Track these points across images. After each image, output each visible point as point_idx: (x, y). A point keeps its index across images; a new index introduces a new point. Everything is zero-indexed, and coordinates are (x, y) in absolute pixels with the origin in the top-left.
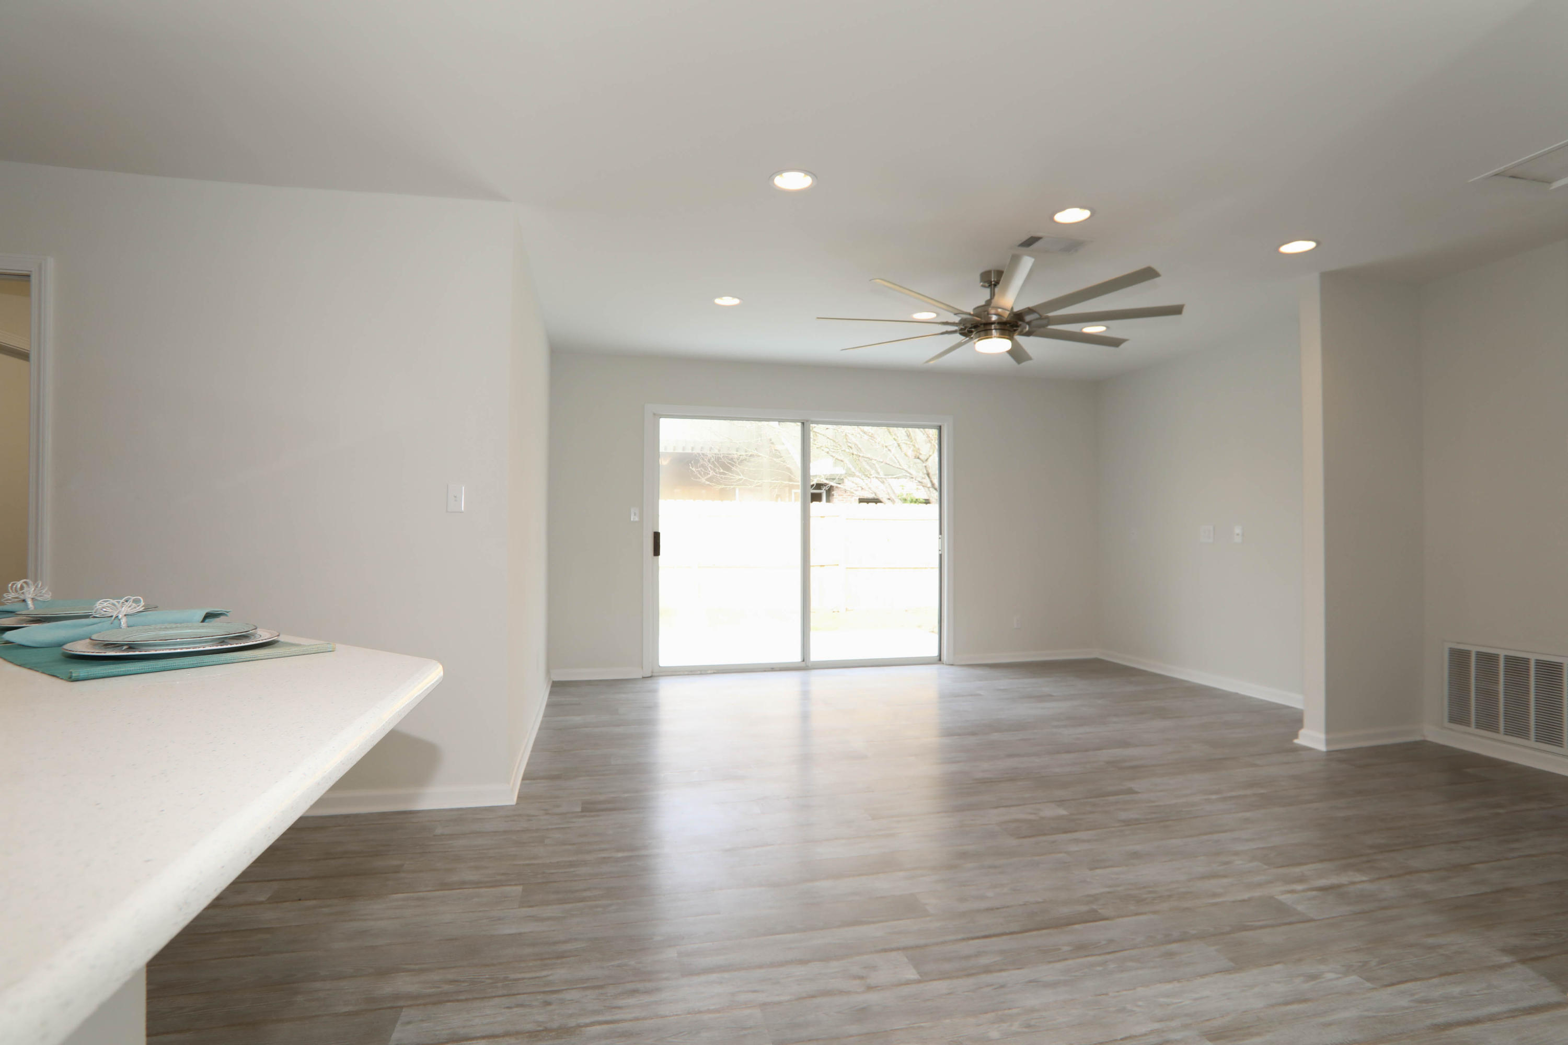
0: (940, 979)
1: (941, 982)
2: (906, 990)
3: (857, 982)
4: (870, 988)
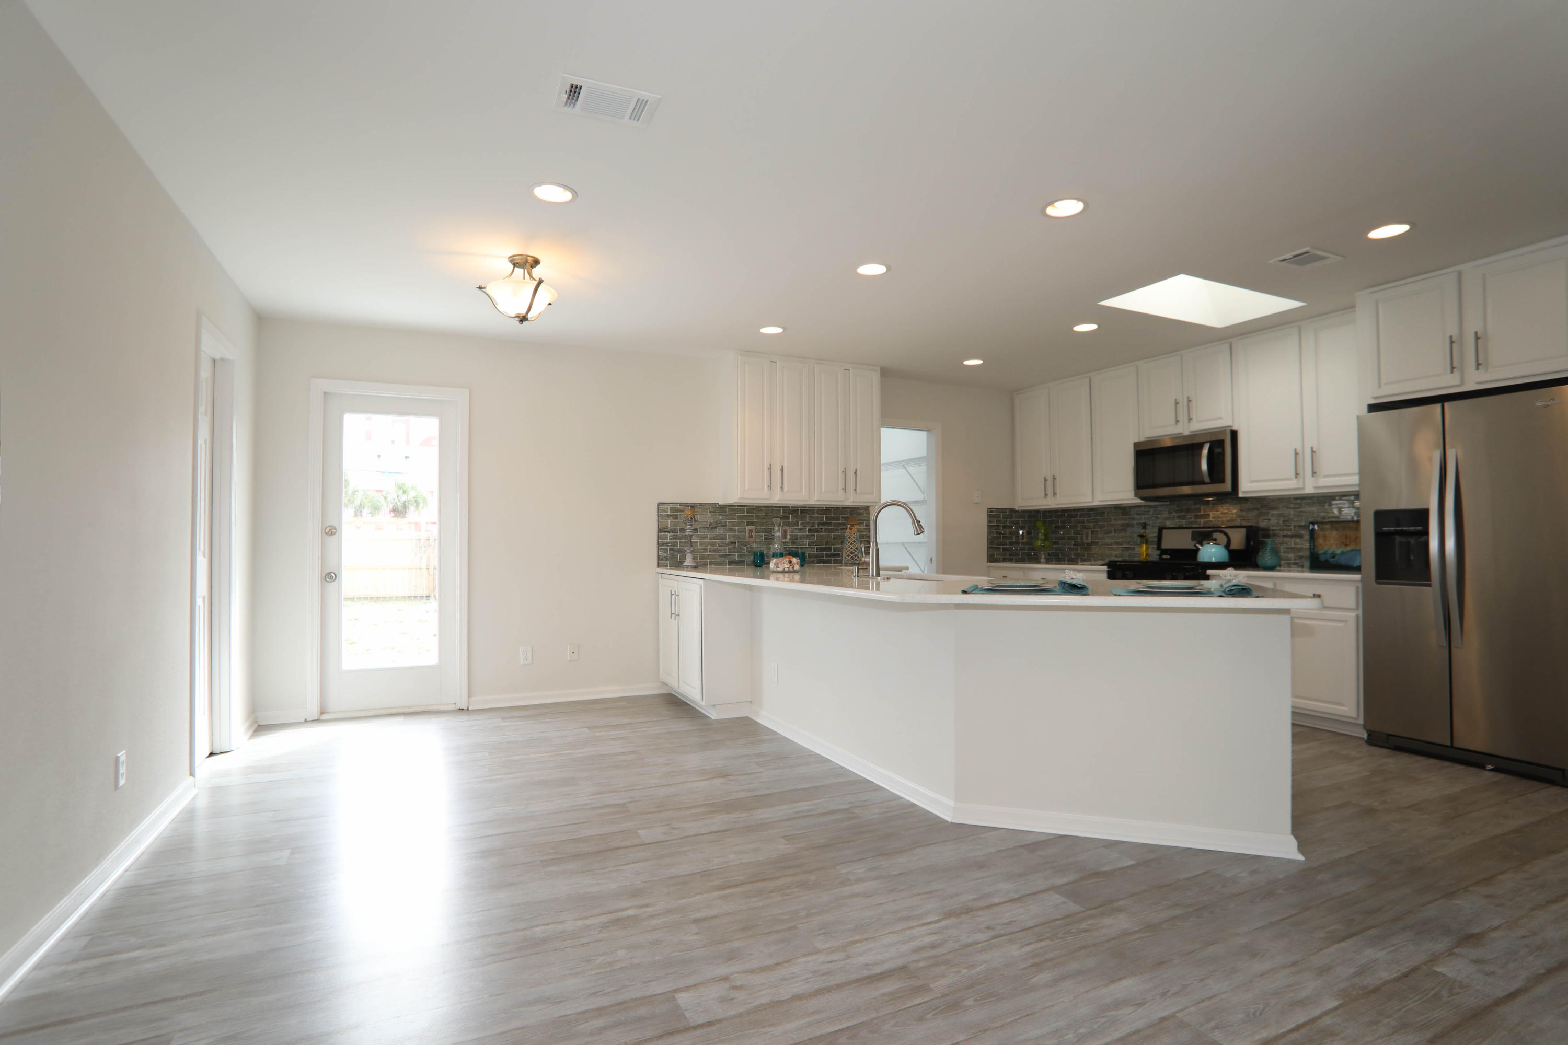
0: (655, 995)
1: (655, 993)
2: (691, 981)
3: (738, 983)
4: (725, 979)
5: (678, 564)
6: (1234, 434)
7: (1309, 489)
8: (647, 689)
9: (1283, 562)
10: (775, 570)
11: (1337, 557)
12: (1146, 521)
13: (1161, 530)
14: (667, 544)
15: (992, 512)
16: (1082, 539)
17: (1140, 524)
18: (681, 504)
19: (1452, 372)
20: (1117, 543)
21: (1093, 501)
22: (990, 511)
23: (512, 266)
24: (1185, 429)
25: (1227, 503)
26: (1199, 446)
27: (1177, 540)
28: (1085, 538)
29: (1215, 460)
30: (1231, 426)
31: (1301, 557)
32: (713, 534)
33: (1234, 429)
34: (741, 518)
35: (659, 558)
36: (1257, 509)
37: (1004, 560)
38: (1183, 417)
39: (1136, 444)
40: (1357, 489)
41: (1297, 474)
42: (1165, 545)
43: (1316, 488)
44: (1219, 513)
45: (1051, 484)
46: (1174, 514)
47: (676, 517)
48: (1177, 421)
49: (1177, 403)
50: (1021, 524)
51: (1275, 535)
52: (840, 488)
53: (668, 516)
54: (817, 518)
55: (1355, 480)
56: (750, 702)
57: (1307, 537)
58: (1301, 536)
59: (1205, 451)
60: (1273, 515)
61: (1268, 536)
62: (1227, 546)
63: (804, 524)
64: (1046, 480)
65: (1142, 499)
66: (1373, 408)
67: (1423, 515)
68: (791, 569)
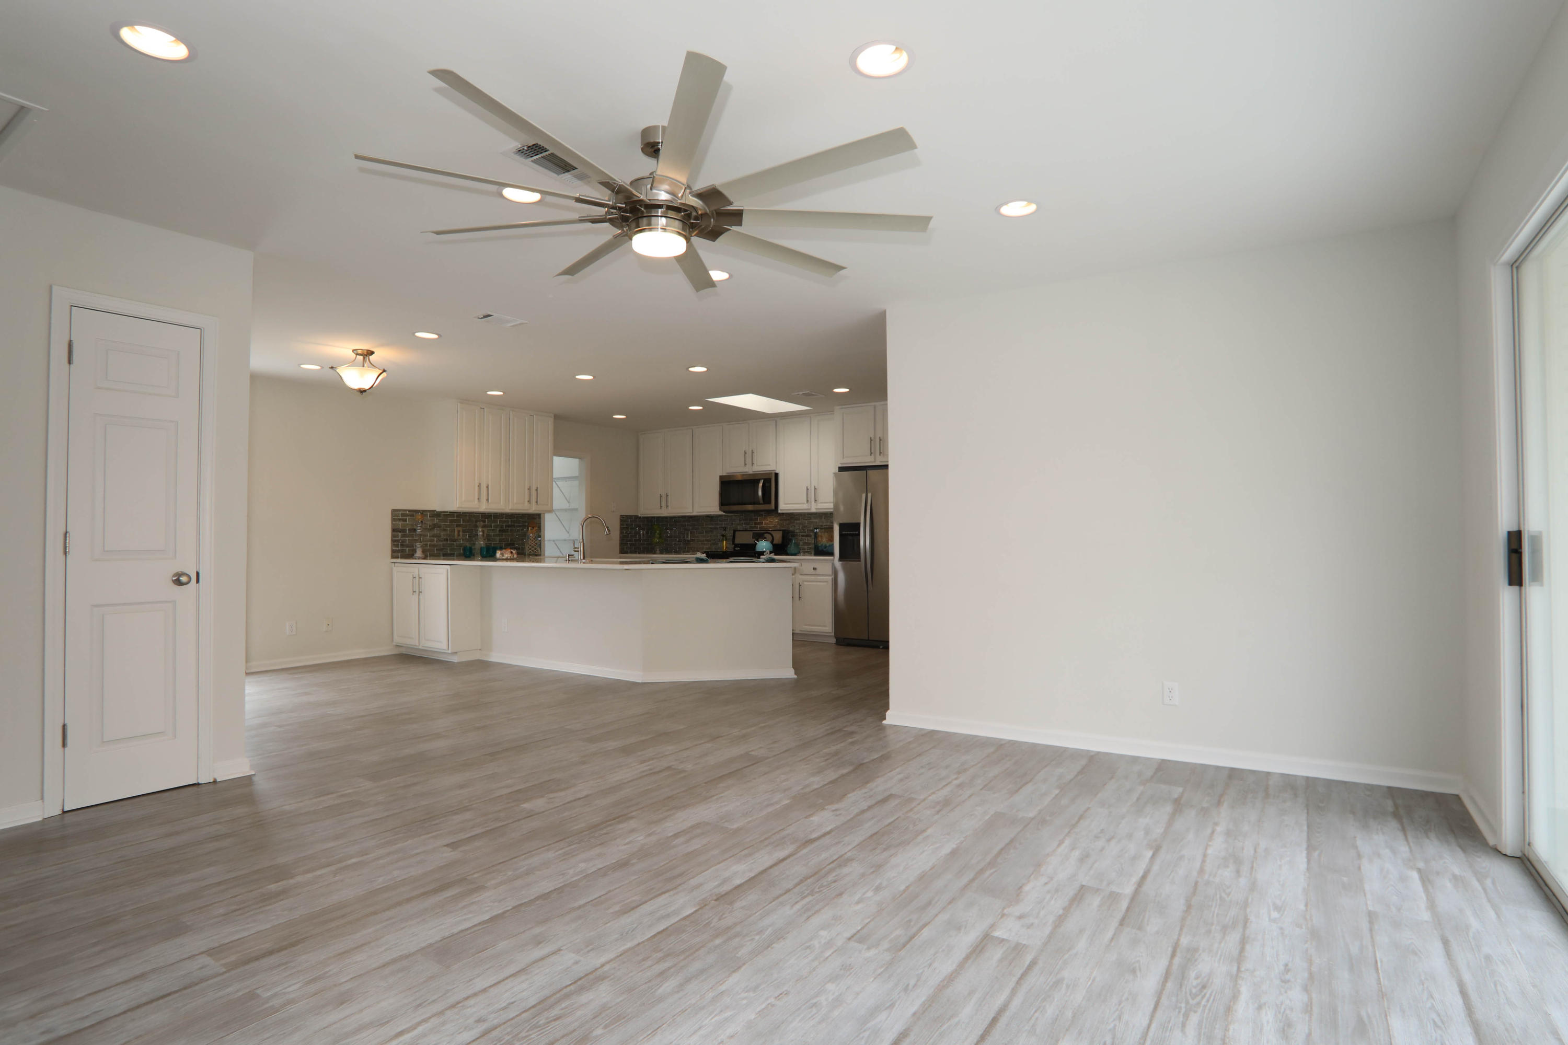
5: (411, 556)
6: (777, 475)
7: (813, 510)
8: (384, 650)
9: (801, 551)
10: (501, 558)
11: (827, 548)
12: (726, 526)
13: (735, 531)
14: (398, 541)
15: (623, 518)
16: (684, 537)
17: (722, 527)
18: (409, 511)
19: (871, 455)
20: (707, 540)
21: (693, 512)
22: (622, 517)
23: (355, 355)
24: (750, 470)
25: (773, 515)
26: (758, 481)
27: (744, 538)
28: (686, 537)
29: (766, 490)
30: (774, 470)
31: (811, 548)
32: (432, 533)
33: (776, 472)
34: (451, 521)
35: (393, 551)
36: (789, 520)
37: (631, 552)
38: (749, 461)
39: (721, 477)
40: (832, 510)
41: (807, 501)
42: (737, 542)
43: (816, 509)
44: (768, 521)
45: (664, 499)
46: (743, 522)
47: (405, 520)
48: (745, 464)
49: (745, 453)
50: (642, 527)
51: (797, 535)
52: (526, 501)
53: (400, 520)
54: (505, 522)
55: (831, 506)
56: (480, 649)
57: (813, 536)
58: (810, 536)
59: (761, 485)
60: (797, 523)
61: (793, 536)
62: (772, 542)
63: (496, 526)
64: (661, 496)
65: (724, 512)
66: (841, 469)
67: (859, 524)
68: (512, 557)
